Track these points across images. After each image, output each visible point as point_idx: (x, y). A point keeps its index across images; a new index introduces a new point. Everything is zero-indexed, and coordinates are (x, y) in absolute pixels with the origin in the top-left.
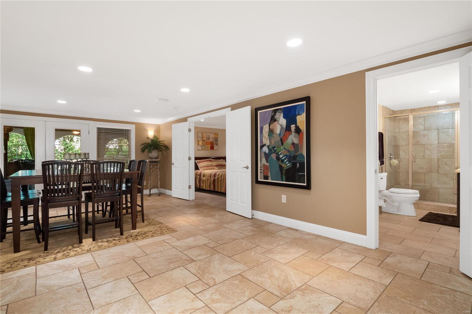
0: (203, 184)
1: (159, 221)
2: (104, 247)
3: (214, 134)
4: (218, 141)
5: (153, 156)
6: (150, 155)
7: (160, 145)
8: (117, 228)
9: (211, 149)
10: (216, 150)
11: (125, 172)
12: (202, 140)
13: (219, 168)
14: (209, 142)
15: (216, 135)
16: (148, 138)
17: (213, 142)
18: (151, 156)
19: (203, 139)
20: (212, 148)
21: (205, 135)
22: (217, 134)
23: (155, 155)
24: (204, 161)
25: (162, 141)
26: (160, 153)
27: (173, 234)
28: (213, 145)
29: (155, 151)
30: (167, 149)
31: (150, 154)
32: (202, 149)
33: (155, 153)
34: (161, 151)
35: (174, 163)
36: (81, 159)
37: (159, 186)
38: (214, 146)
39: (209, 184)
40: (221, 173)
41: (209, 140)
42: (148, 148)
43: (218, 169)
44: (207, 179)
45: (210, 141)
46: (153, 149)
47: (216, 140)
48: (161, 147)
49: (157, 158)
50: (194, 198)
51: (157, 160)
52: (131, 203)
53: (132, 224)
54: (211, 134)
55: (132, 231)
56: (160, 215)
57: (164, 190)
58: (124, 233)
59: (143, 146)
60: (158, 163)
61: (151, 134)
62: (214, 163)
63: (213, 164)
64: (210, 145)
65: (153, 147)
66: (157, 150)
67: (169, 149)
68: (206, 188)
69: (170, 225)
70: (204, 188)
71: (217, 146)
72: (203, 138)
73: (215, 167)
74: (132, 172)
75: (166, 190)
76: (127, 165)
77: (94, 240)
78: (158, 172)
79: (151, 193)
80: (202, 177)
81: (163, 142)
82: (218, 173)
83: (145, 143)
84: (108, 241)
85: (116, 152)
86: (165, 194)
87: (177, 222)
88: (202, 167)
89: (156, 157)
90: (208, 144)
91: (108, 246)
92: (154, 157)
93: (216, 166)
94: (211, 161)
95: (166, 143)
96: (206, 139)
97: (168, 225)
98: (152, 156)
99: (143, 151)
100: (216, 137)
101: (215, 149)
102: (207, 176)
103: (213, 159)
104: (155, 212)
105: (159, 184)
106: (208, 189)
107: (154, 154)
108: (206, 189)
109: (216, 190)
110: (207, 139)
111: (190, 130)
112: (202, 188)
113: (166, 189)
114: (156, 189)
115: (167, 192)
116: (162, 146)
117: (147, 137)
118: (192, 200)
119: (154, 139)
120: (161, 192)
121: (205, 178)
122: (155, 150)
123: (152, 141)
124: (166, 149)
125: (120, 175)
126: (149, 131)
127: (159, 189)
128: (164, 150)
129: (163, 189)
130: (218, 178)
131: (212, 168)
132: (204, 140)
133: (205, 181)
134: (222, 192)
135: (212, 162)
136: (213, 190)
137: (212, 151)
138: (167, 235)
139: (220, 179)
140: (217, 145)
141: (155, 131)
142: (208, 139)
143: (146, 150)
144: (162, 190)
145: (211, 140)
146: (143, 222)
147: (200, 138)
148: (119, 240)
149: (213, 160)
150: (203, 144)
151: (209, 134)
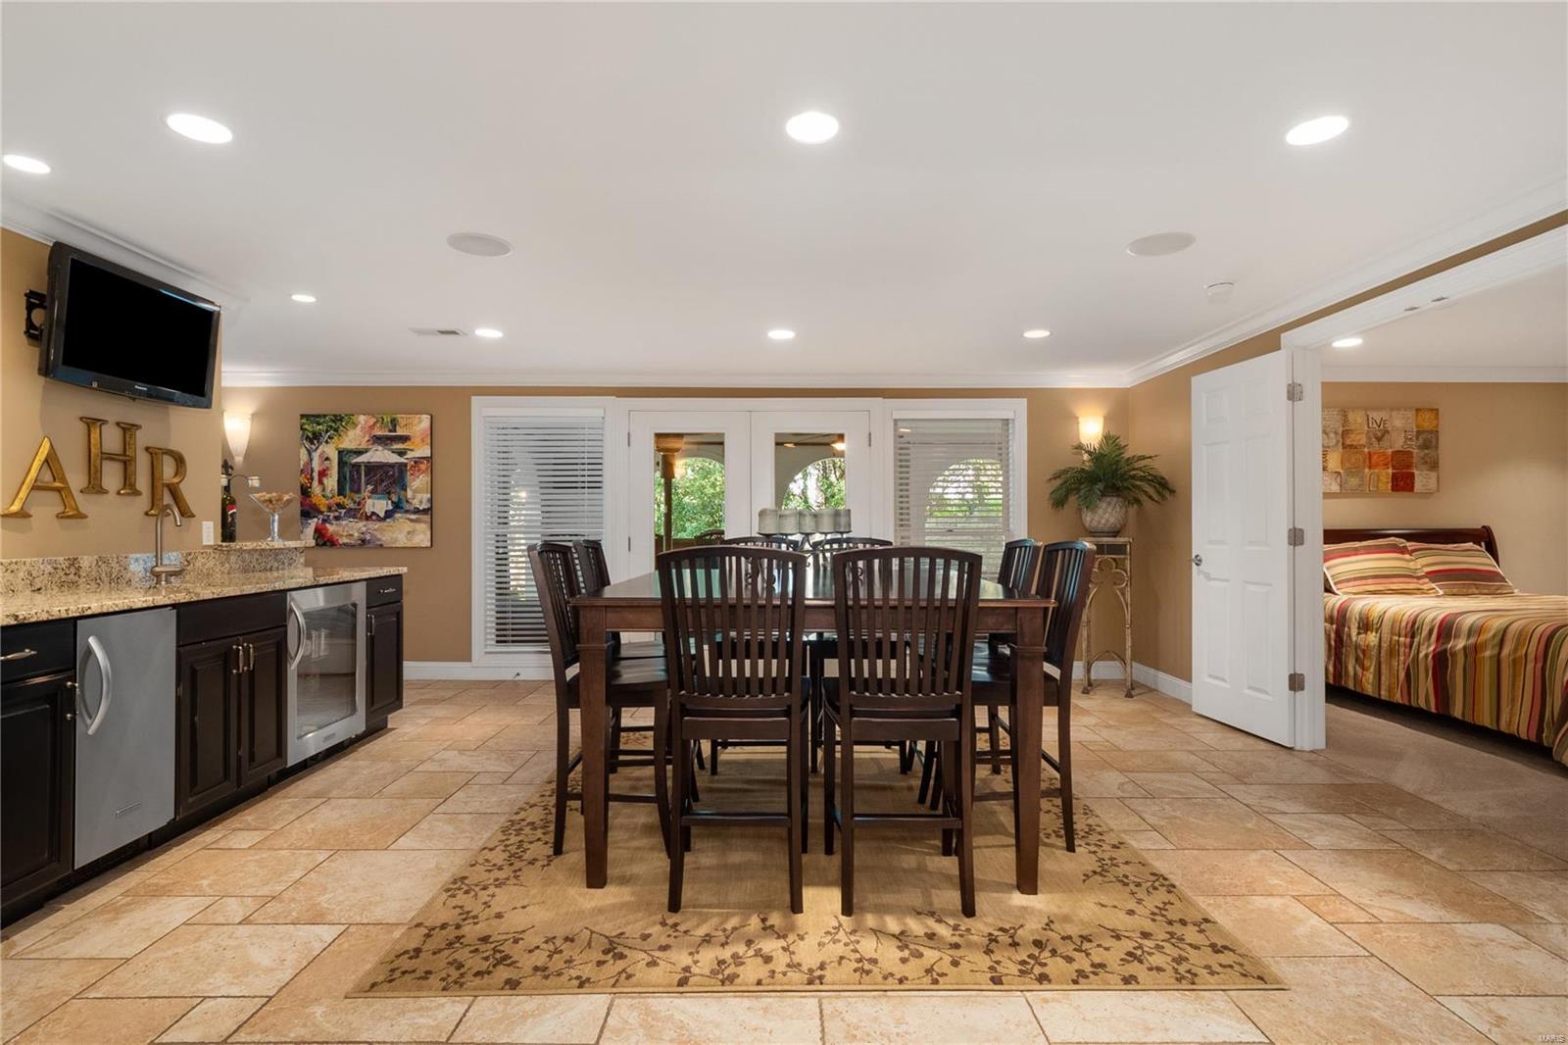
0: (1363, 668)
1: (1150, 858)
2: (879, 978)
3: (1411, 414)
4: (1437, 447)
5: (1103, 521)
6: (1088, 519)
7: (1133, 477)
8: (950, 855)
9: (1396, 488)
10: (1427, 495)
11: (983, 600)
12: (1344, 446)
13: (1455, 591)
14: (1384, 454)
15: (1427, 415)
16: (1080, 447)
17: (1411, 453)
18: (1094, 524)
19: (1348, 442)
20: (1403, 482)
21: (1357, 418)
22: (1432, 410)
23: (1112, 520)
24: (1356, 549)
25: (1144, 458)
26: (1133, 510)
27: (1251, 999)
28: (1410, 466)
29: (1109, 504)
30: (1167, 494)
31: (1089, 514)
32: (1344, 493)
33: (1110, 510)
34: (1138, 501)
35: (1203, 556)
36: (822, 533)
37: (1129, 652)
38: (1416, 472)
39: (1402, 675)
40: (1497, 624)
41: (1385, 443)
42: (1078, 490)
43: (1446, 595)
44: (1385, 645)
45: (1390, 451)
46: (1103, 494)
47: (1429, 440)
48: (1138, 483)
49: (1116, 534)
50: (1321, 744)
51: (1120, 540)
52: (1012, 731)
53: (1018, 845)
54: (1394, 413)
55: (1018, 899)
56: (1153, 820)
57: (1152, 671)
58: (982, 900)
59: (1058, 482)
60: (1125, 553)
61: (1091, 429)
62: (1425, 561)
63: (1412, 565)
64: (1390, 471)
65: (1100, 486)
66: (1118, 496)
67: (1172, 492)
68: (1383, 693)
69: (1226, 917)
70: (1369, 689)
71: (1433, 474)
72: (1345, 433)
73: (1428, 585)
74: (1018, 603)
75: (1162, 675)
76: (992, 563)
77: (848, 909)
78: (1123, 594)
79: (1093, 677)
80: (1354, 632)
81: (1142, 463)
82: (1469, 620)
83: (1065, 471)
84: (902, 938)
85: (964, 508)
86: (1156, 690)
87: (1259, 902)
88: (1348, 580)
89: (1116, 530)
90: (1377, 465)
91: (901, 981)
92: (1106, 529)
93: (1435, 576)
94: (1403, 550)
95: (1161, 468)
96: (1364, 441)
97: (1215, 915)
98: (1099, 522)
99: (1059, 502)
100: (1427, 425)
101: (1419, 484)
102: (1386, 629)
103: (1409, 537)
104: (1120, 794)
105: (1129, 644)
106: (1398, 698)
107: (1106, 513)
108: (1384, 695)
109: (1457, 712)
110: (1369, 438)
111: (1294, 393)
112: (1351, 686)
113: (1157, 668)
114: (1117, 663)
115: (1167, 683)
116: (1142, 479)
117: (1075, 444)
118: (1312, 751)
119: (1106, 450)
120: (1134, 678)
121: (1372, 638)
122: (1108, 499)
123: (1097, 457)
124: (1159, 492)
125: (959, 613)
126: (1081, 420)
127: (1128, 669)
128: (1150, 497)
129: (1146, 668)
130: (1472, 652)
131: (1411, 586)
132: (1351, 446)
133: (1374, 652)
134: (1503, 727)
135: (1407, 556)
136: (1433, 710)
137: (1402, 500)
138: (1219, 1000)
139: (1488, 653)
140: (1434, 465)
141: (1107, 419)
142: (1379, 439)
143: (1073, 499)
144: (1142, 672)
145: (1398, 443)
146: (1071, 848)
147: (1332, 435)
148: (957, 953)
149: (1411, 545)
150: (1348, 465)
151: (1384, 415)
